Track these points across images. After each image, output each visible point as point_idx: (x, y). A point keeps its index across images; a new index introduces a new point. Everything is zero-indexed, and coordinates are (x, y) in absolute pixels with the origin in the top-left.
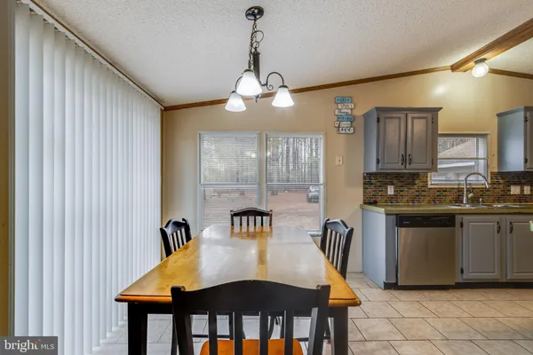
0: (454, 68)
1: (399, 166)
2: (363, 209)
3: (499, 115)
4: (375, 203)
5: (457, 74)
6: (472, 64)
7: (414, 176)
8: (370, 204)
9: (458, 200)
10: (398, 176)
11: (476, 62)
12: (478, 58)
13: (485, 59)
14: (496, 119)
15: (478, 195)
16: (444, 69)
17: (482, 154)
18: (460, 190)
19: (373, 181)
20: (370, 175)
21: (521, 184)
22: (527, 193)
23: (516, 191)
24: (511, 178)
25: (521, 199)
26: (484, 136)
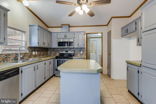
3: (30, 26)
9: (16, 59)
15: (25, 57)
17: (24, 39)
21: (35, 51)
22: (36, 54)
23: (34, 53)
24: (33, 49)
25: (35, 56)
26: (25, 32)
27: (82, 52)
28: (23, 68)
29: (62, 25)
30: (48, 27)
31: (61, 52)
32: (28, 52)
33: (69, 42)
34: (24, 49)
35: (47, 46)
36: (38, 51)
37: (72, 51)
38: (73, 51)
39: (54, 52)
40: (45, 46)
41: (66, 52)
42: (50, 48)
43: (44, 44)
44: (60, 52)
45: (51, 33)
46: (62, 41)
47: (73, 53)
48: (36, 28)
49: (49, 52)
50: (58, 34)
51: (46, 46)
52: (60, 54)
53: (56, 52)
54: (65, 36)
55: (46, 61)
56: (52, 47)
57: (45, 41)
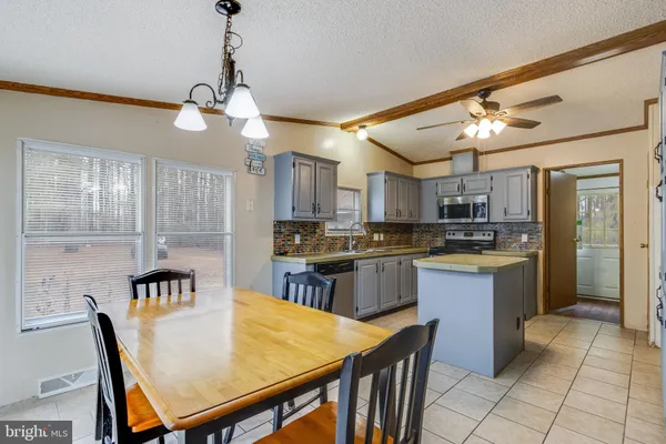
0: (344, 127)
1: (310, 214)
2: (274, 261)
3: (368, 175)
4: (284, 254)
5: (344, 133)
6: (356, 128)
7: (315, 225)
8: (281, 254)
9: (345, 248)
10: (303, 225)
11: (360, 127)
12: (361, 123)
13: (364, 126)
14: (366, 177)
15: (361, 243)
16: (336, 125)
17: (357, 207)
18: (347, 238)
19: (283, 230)
20: (279, 224)
21: (378, 232)
22: (382, 239)
23: (376, 237)
24: (374, 227)
25: (379, 244)
26: (358, 191)
27: (525, 238)
28: (360, 262)
29: (452, 153)
30: (413, 164)
31: (452, 237)
32: (365, 233)
33: (474, 205)
34: (357, 227)
35: (406, 218)
36: (386, 232)
37: (487, 233)
38: (492, 233)
39: (429, 237)
40: (402, 218)
41: (466, 235)
42: (419, 225)
43: (399, 213)
44: (448, 237)
45: (419, 180)
46: (461, 202)
47: (491, 238)
48: (381, 178)
49: (415, 236)
50: (439, 182)
51: (404, 219)
52: (448, 242)
53: (435, 236)
54: (462, 188)
55: (403, 258)
56: (422, 222)
57: (401, 207)
